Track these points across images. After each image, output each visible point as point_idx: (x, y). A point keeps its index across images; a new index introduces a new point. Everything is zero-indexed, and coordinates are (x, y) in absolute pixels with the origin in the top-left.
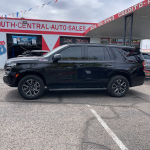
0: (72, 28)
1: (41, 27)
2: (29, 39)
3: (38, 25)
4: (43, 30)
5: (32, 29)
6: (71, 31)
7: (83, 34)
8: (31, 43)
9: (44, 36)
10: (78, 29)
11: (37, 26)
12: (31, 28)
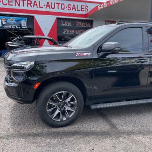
0: (71, 7)
1: (32, 5)
2: (17, 21)
3: (29, 2)
4: (35, 8)
5: (21, 7)
6: (71, 12)
7: (86, 16)
8: (21, 26)
9: (37, 17)
10: (79, 9)
11: (28, 4)
12: (19, 5)
